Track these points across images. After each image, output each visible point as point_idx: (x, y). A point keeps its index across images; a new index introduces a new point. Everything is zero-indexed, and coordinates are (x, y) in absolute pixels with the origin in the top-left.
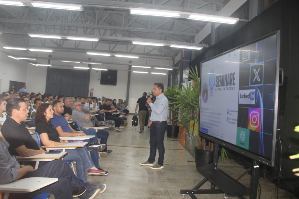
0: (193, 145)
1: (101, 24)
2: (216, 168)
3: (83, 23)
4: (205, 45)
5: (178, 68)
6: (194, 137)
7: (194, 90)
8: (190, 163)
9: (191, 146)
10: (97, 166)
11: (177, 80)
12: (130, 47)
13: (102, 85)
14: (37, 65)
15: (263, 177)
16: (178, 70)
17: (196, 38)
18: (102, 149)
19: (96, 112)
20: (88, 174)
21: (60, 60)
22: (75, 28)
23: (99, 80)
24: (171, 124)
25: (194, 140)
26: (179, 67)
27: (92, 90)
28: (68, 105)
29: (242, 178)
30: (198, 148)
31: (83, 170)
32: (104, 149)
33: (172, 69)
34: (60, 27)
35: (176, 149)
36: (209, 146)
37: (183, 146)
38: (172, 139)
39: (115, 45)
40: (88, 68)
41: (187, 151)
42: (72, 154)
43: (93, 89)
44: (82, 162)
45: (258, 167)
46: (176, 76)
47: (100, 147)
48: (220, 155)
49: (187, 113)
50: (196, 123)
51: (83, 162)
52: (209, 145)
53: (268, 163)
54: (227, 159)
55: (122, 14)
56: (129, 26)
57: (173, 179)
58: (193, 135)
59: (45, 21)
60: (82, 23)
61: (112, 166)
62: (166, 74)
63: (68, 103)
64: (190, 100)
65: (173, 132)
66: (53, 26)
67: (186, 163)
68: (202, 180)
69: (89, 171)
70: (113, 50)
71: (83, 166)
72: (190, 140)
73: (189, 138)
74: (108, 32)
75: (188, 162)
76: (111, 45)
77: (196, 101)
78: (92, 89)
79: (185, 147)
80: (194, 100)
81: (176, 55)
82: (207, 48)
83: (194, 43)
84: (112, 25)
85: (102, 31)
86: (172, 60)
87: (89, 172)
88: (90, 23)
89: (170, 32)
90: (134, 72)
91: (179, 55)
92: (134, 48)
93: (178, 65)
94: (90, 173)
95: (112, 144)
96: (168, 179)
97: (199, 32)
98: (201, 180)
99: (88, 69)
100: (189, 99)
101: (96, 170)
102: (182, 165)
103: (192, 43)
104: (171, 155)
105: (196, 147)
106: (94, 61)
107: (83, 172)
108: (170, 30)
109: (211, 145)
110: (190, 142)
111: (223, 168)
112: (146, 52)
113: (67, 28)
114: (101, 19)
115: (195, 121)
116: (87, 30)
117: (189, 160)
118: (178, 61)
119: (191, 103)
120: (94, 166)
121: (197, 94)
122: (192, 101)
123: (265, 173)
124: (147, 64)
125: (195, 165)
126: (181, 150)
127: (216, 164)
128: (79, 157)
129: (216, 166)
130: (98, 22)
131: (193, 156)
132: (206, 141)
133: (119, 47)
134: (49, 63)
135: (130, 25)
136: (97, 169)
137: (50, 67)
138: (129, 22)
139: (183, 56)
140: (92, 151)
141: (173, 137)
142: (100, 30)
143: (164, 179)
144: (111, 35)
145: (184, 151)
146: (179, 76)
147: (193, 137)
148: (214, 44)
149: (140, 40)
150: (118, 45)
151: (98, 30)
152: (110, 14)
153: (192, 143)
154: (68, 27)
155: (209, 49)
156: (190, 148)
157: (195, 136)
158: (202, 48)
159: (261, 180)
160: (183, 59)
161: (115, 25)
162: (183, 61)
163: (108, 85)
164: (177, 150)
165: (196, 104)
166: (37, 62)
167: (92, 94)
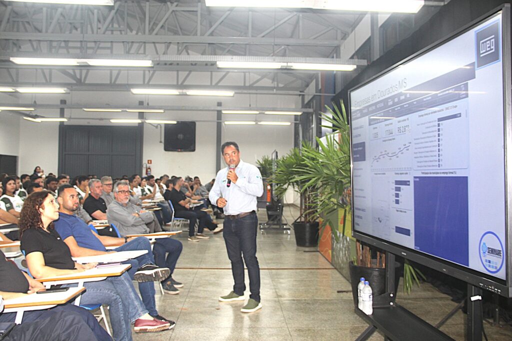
0: (347, 259)
1: (156, 34)
2: (391, 304)
3: (123, 32)
4: (361, 60)
5: (311, 110)
6: (349, 243)
7: (341, 149)
8: (341, 295)
9: (343, 262)
10: (152, 312)
11: (311, 134)
12: (217, 76)
13: (167, 152)
14: (38, 120)
15: (493, 317)
16: (312, 114)
17: (342, 48)
18: (161, 278)
19: (157, 203)
20: (134, 329)
21: (81, 108)
22: (109, 45)
23: (161, 142)
24: (303, 219)
25: (349, 249)
26: (313, 108)
27: (148, 163)
28: (98, 194)
29: (449, 321)
30: (356, 264)
31: (123, 322)
32: (166, 277)
33: (300, 113)
34: (79, 45)
35: (314, 269)
36: (378, 260)
37: (329, 262)
38: (307, 249)
39: (187, 73)
40: (140, 121)
41: (335, 271)
42: (100, 290)
43: (151, 161)
44: (121, 306)
45: (479, 300)
46: (310, 126)
47: (156, 273)
48: (403, 276)
49: (330, 195)
50: (349, 213)
51: (124, 305)
52: (378, 257)
53: (499, 291)
54: (417, 284)
55: (196, 11)
56: (212, 34)
57: (309, 330)
58: (346, 239)
59: (47, 32)
60: (121, 34)
61: (185, 309)
62: (289, 124)
63: (96, 189)
64: (334, 170)
65: (308, 236)
66: (65, 41)
67: (335, 295)
68: (367, 328)
69: (136, 324)
70: (185, 84)
71: (124, 314)
72: (340, 249)
73: (338, 246)
74: (174, 47)
75: (338, 292)
76: (180, 73)
77: (345, 171)
78: (148, 161)
79: (332, 264)
80: (342, 170)
81: (307, 86)
82: (364, 66)
83: (340, 58)
84: (180, 35)
85: (161, 48)
86: (300, 95)
87: (135, 326)
88: (137, 34)
89: (292, 41)
90: (226, 123)
91: (313, 84)
92: (224, 76)
93: (312, 105)
94: (137, 328)
95: (188, 266)
96: (299, 330)
97: (348, 36)
98: (363, 330)
99: (139, 123)
100: (331, 167)
101: (151, 321)
102: (327, 300)
103: (335, 59)
104: (305, 281)
105: (352, 262)
106: (148, 107)
107: (124, 326)
108: (291, 37)
109: (381, 257)
110: (341, 252)
111: (410, 301)
112: (247, 84)
113: (93, 45)
114: (155, 24)
115: (345, 211)
116: (132, 46)
117: (340, 290)
118: (310, 97)
119: (337, 175)
120: (145, 313)
121: (346, 155)
122: (338, 170)
123: (497, 310)
124: (250, 106)
125: (353, 299)
126: (323, 269)
127: (392, 295)
128: (113, 296)
129: (393, 299)
130: (151, 30)
131: (348, 280)
132: (370, 249)
133: (196, 77)
134: (62, 115)
135: (213, 32)
136: (152, 319)
137: (65, 124)
138: (211, 26)
139: (320, 87)
140: (141, 281)
141: (307, 244)
142: (157, 45)
143: (290, 330)
144: (179, 53)
145: (329, 271)
146: (313, 126)
147: (345, 242)
148: (378, 57)
149: (232, 59)
150: (193, 73)
151: (153, 45)
152: (172, 13)
153: (345, 254)
154: (95, 42)
155: (368, 67)
156: (342, 265)
157: (350, 239)
158: (355, 67)
159: (491, 324)
160: (320, 93)
161: (184, 34)
162: (320, 96)
163: (178, 151)
164: (316, 269)
165: (345, 177)
166: (38, 115)
167: (149, 170)
